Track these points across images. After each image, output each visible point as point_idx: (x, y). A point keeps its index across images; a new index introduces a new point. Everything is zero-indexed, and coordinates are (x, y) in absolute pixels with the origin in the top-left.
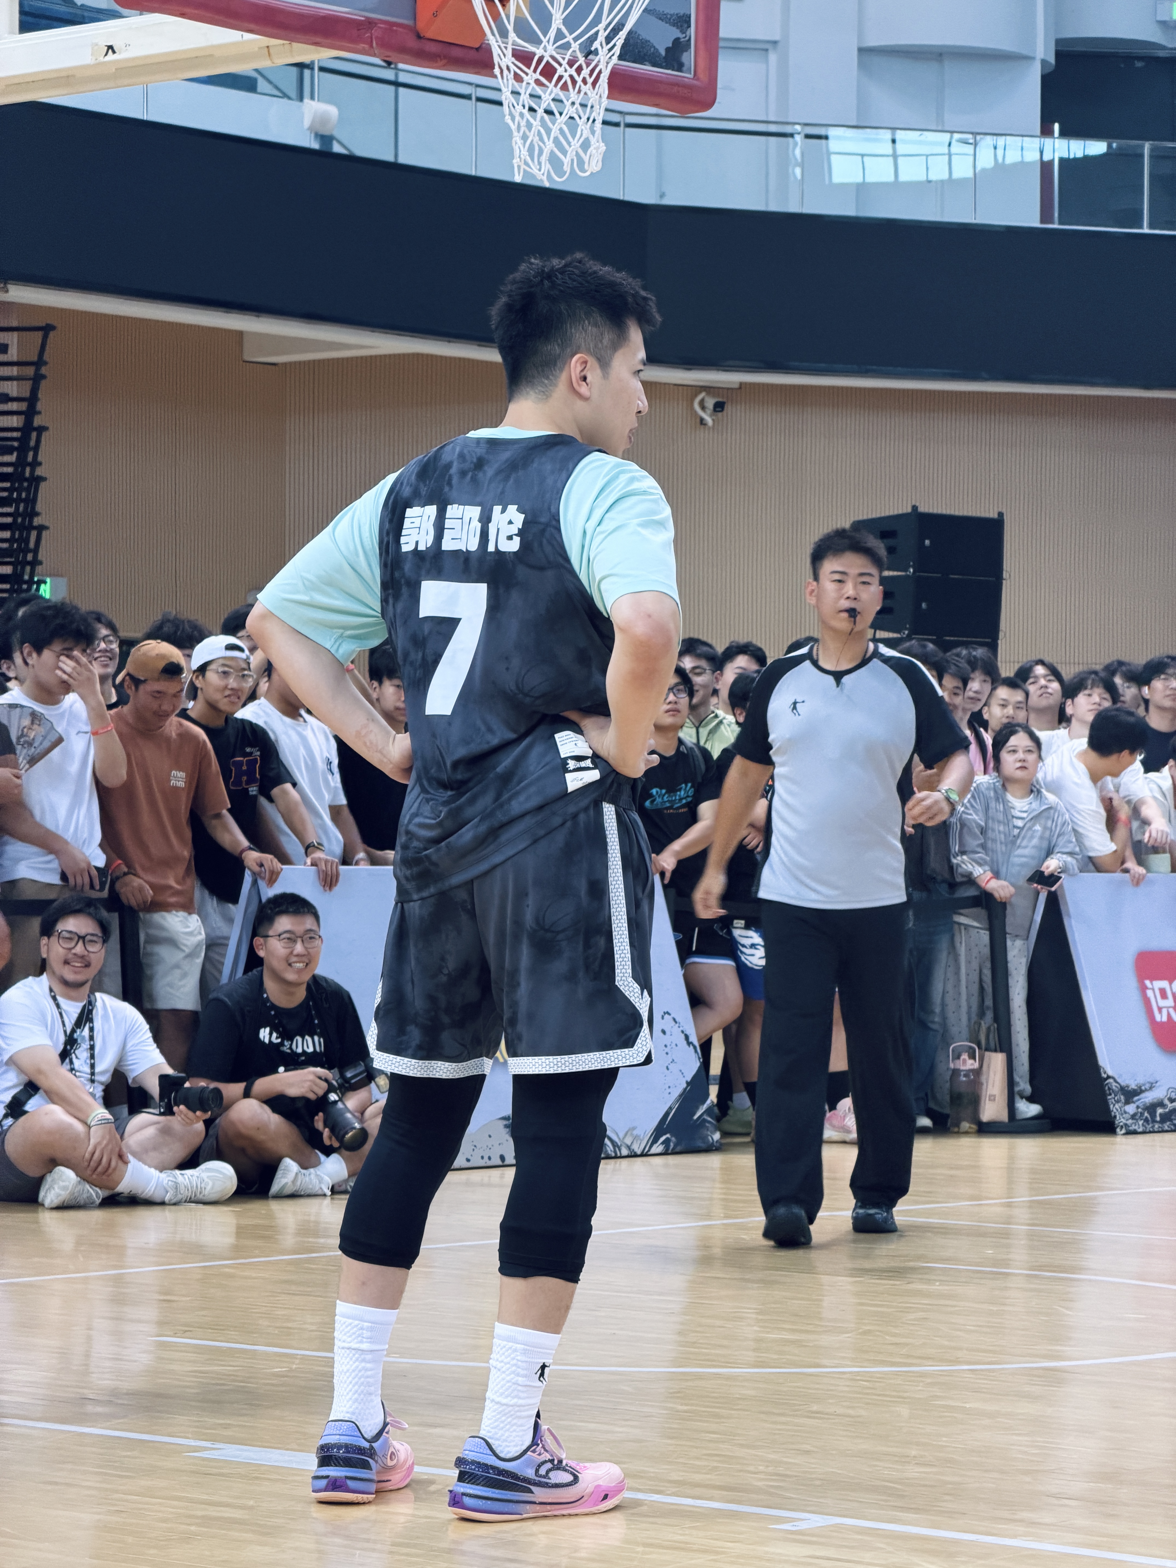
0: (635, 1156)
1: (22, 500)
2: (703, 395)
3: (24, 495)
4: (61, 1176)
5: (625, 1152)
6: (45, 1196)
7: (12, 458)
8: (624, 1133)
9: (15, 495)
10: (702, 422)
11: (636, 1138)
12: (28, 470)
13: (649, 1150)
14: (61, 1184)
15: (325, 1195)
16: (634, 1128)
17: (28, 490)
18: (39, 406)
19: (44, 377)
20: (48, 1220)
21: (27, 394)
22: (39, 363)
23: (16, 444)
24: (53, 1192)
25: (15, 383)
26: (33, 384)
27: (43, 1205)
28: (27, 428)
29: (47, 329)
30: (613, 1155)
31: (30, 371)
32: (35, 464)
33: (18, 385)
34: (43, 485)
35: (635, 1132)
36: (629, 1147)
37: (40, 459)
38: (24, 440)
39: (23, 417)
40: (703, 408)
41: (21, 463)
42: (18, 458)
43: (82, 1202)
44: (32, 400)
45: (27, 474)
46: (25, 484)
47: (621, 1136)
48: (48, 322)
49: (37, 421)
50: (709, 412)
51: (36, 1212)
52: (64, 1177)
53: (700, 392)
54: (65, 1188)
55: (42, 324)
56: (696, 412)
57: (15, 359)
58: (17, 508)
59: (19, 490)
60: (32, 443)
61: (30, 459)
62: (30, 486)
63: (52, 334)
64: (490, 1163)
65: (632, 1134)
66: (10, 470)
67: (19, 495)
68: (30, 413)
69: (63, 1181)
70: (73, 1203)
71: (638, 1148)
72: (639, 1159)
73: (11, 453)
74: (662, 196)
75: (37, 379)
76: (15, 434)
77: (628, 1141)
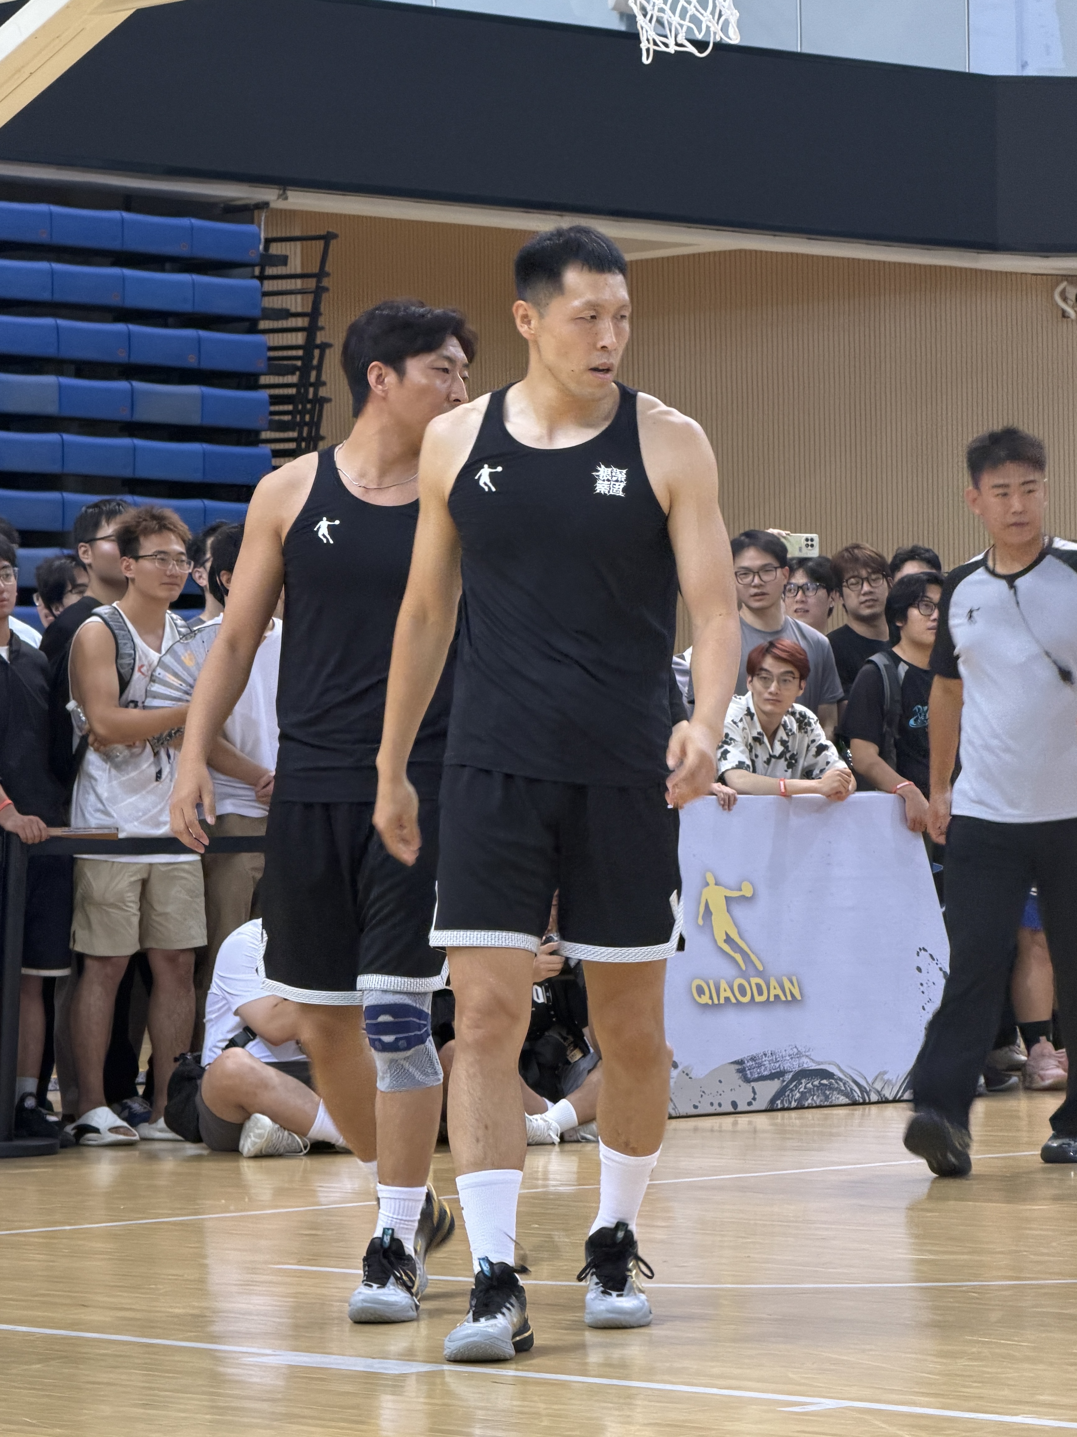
0: (887, 1101)
1: (306, 424)
2: (1064, 284)
3: (307, 418)
4: (256, 1124)
5: (874, 1097)
6: (244, 1145)
7: (293, 379)
8: (873, 1077)
9: (298, 418)
10: (1064, 315)
11: (887, 1082)
12: (311, 390)
13: (902, 1096)
14: (257, 1131)
15: (553, 1144)
16: (885, 1073)
17: (311, 412)
18: (322, 322)
19: (327, 289)
20: (248, 1169)
21: (308, 309)
22: (320, 275)
23: (299, 363)
24: (249, 1140)
25: (299, 297)
26: (315, 297)
27: (241, 1154)
28: (309, 346)
29: (327, 238)
30: (861, 1101)
31: (311, 284)
32: (319, 383)
33: (303, 299)
34: (327, 407)
35: (886, 1077)
36: (878, 1093)
37: (324, 378)
38: (307, 358)
39: (305, 334)
40: (1065, 299)
41: (303, 384)
42: (301, 377)
43: (282, 1150)
44: (314, 314)
45: (311, 396)
46: (309, 406)
47: (870, 1081)
48: (330, 230)
49: (320, 338)
50: (1070, 303)
51: (238, 1161)
52: (259, 1125)
53: (1062, 281)
54: (260, 1136)
55: (323, 233)
56: (1057, 305)
57: (299, 271)
58: (300, 433)
59: (302, 413)
60: (315, 362)
61: (313, 379)
62: (313, 408)
63: (333, 243)
64: (720, 1110)
65: (882, 1079)
66: (292, 391)
67: (303, 418)
68: (311, 330)
69: (258, 1128)
70: (270, 1151)
71: (889, 1094)
72: (891, 1105)
73: (293, 373)
74: (1024, 65)
75: (318, 293)
76: (300, 353)
77: (878, 1086)
